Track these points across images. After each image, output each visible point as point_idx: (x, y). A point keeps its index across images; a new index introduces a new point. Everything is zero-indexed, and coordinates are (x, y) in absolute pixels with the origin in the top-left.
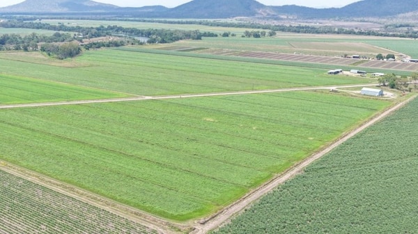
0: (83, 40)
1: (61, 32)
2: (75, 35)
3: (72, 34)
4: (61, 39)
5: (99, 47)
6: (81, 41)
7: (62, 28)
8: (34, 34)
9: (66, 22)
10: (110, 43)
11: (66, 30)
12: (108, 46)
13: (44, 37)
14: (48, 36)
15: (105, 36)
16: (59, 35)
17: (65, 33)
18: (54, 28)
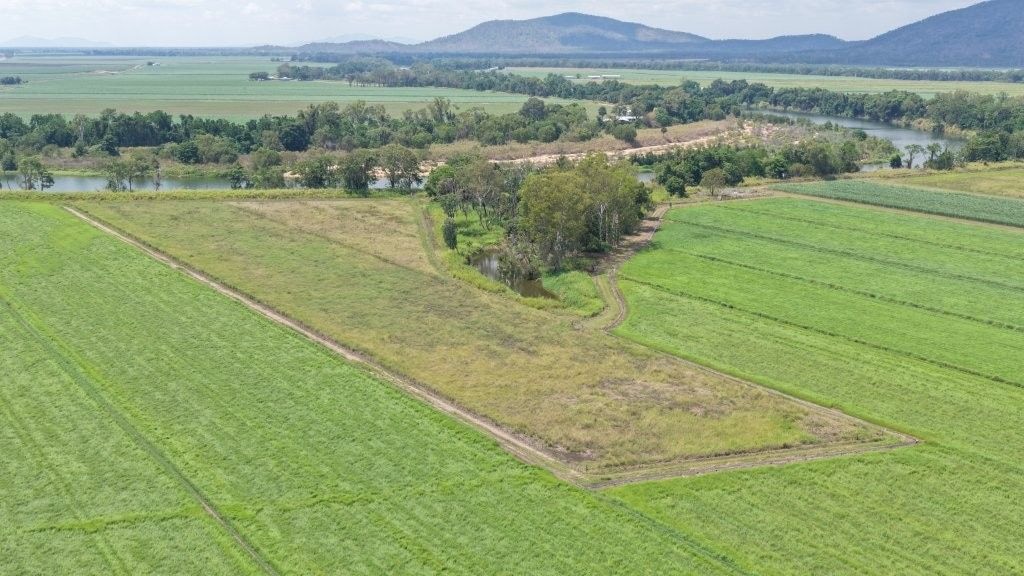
0: (641, 134)
1: (550, 101)
2: (603, 111)
3: (591, 108)
4: (546, 125)
5: (734, 180)
6: (631, 140)
7: (555, 87)
8: (440, 107)
9: (570, 74)
10: (793, 157)
11: (568, 95)
12: (780, 172)
13: (479, 119)
14: (498, 113)
15: (719, 118)
16: (540, 112)
17: (565, 103)
18: (531, 87)
